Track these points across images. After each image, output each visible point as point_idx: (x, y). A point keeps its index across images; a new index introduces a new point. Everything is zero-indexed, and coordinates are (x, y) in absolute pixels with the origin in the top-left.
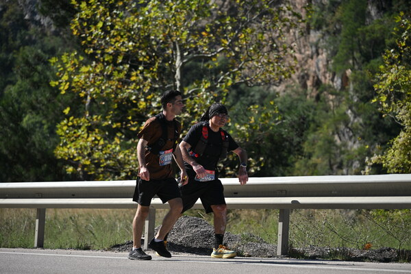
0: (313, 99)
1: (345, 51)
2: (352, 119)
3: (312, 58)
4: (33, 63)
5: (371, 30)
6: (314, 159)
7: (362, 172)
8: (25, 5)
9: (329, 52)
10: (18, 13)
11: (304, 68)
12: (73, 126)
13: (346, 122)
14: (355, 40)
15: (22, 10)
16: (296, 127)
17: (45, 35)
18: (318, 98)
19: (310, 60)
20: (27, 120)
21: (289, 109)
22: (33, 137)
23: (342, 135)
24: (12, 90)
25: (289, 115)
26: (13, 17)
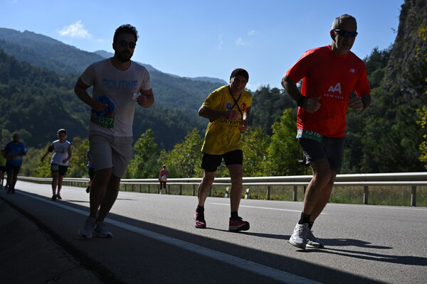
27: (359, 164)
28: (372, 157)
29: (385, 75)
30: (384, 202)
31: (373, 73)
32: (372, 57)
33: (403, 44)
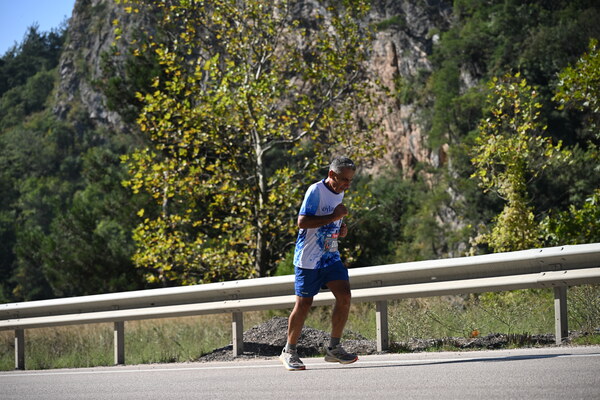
0: (410, 179)
1: (440, 124)
2: (453, 197)
3: (405, 135)
4: (102, 164)
5: (466, 98)
6: (416, 245)
7: (467, 254)
8: (91, 103)
9: (423, 127)
10: (83, 111)
11: (397, 146)
12: (151, 230)
13: (448, 201)
14: (450, 111)
15: (87, 109)
16: (393, 211)
17: (114, 133)
18: (415, 177)
19: (403, 138)
20: (101, 227)
21: (384, 192)
22: (109, 245)
23: (444, 216)
24: (82, 196)
25: (383, 198)
26: (78, 117)
27: (11, 280)
28: (35, 263)
29: (56, 85)
30: (61, 360)
31: (30, 82)
32: (25, 47)
33: (89, 18)
